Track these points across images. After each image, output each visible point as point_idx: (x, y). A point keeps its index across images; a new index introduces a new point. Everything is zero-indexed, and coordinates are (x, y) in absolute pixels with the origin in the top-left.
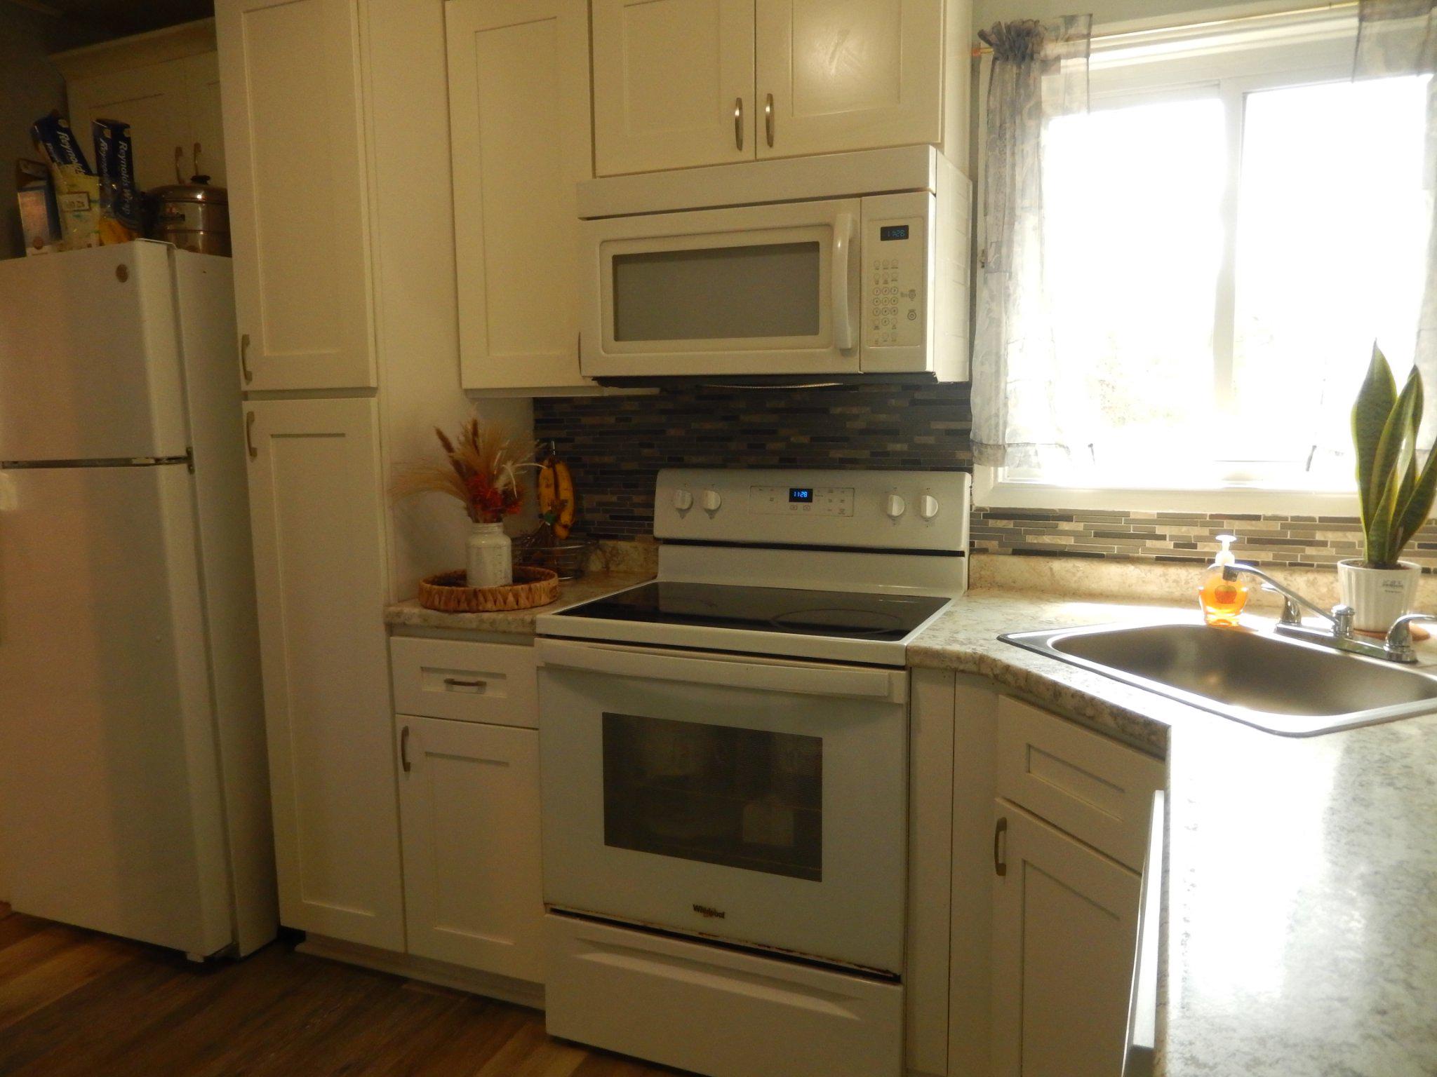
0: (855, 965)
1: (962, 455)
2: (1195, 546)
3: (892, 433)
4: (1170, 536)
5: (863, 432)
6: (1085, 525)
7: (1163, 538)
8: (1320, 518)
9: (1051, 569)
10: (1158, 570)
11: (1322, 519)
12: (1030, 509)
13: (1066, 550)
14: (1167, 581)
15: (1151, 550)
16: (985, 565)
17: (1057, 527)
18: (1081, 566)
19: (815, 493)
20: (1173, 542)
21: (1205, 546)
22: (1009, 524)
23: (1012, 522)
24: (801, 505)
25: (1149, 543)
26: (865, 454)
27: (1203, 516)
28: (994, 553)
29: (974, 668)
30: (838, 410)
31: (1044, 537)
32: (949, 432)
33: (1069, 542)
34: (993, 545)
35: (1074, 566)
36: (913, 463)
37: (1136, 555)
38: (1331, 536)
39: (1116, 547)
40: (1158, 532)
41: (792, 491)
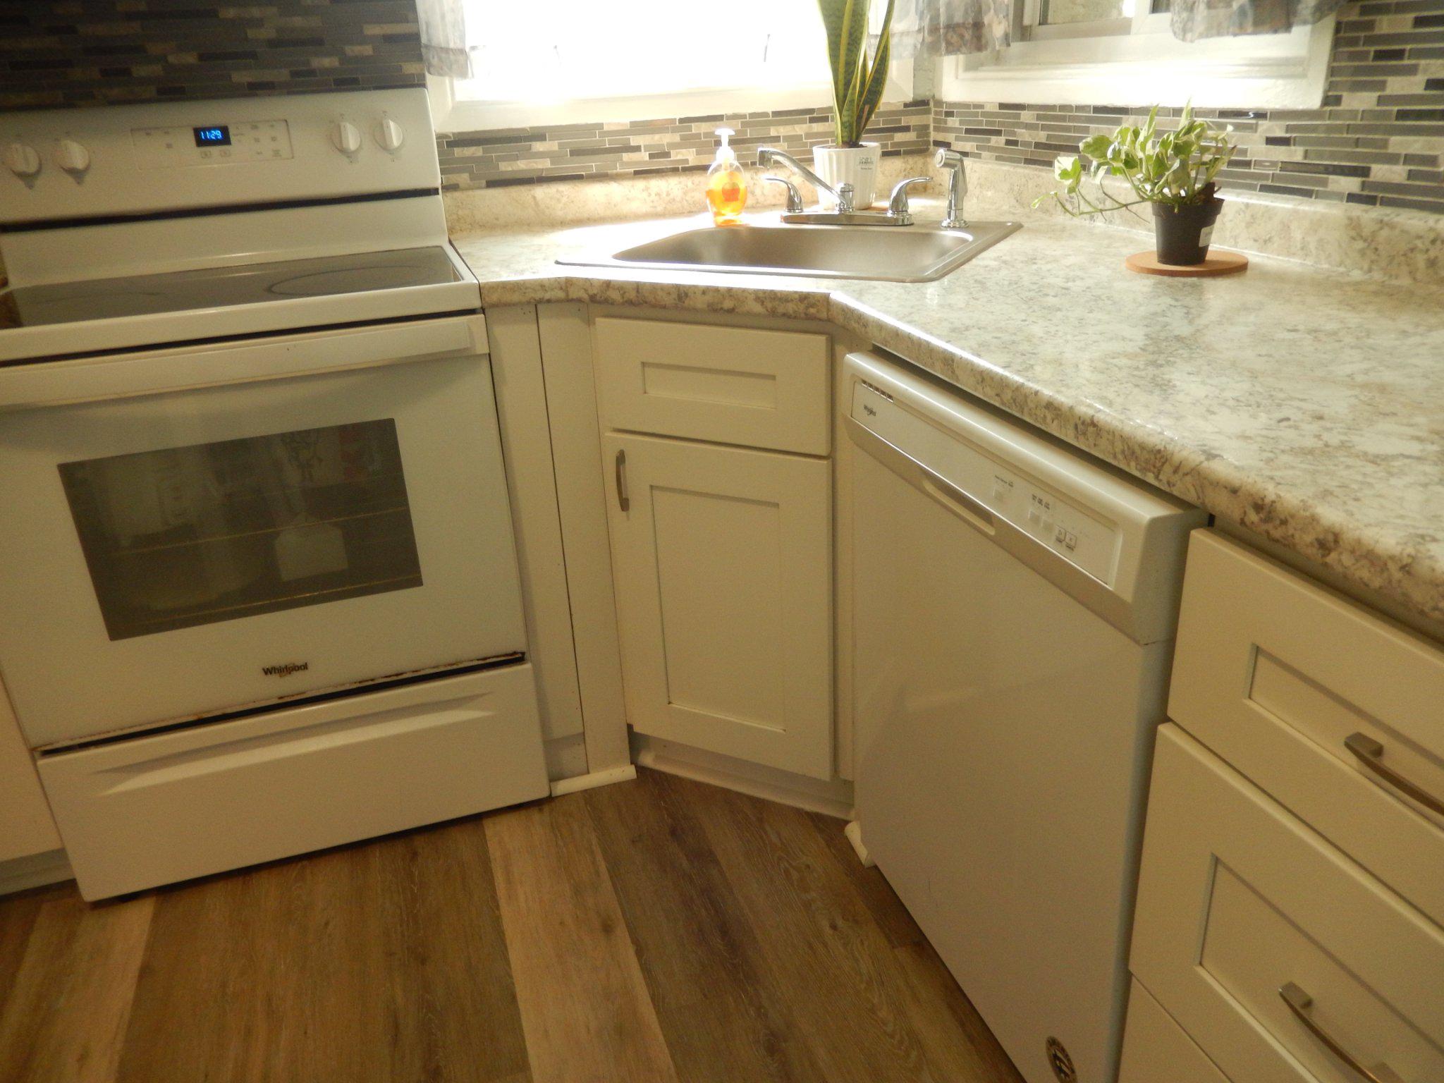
0: (478, 660)
1: (410, 68)
2: (667, 155)
3: (315, 42)
4: (644, 146)
5: (273, 44)
6: (559, 144)
7: (637, 149)
8: (773, 113)
9: (534, 198)
10: (640, 184)
11: (776, 114)
12: (499, 131)
13: (543, 175)
14: (650, 195)
15: (629, 164)
16: (462, 203)
17: (530, 149)
18: (564, 188)
19: (232, 131)
20: (648, 153)
21: (677, 154)
22: (476, 151)
23: (480, 148)
24: (215, 150)
25: (626, 157)
26: (283, 75)
27: (673, 121)
28: (467, 189)
29: (561, 295)
30: (230, 13)
31: (518, 162)
32: (389, 39)
33: (544, 165)
34: (463, 178)
35: (557, 191)
36: (346, 82)
37: (615, 171)
38: (783, 131)
39: (594, 165)
40: (632, 144)
41: (197, 132)
